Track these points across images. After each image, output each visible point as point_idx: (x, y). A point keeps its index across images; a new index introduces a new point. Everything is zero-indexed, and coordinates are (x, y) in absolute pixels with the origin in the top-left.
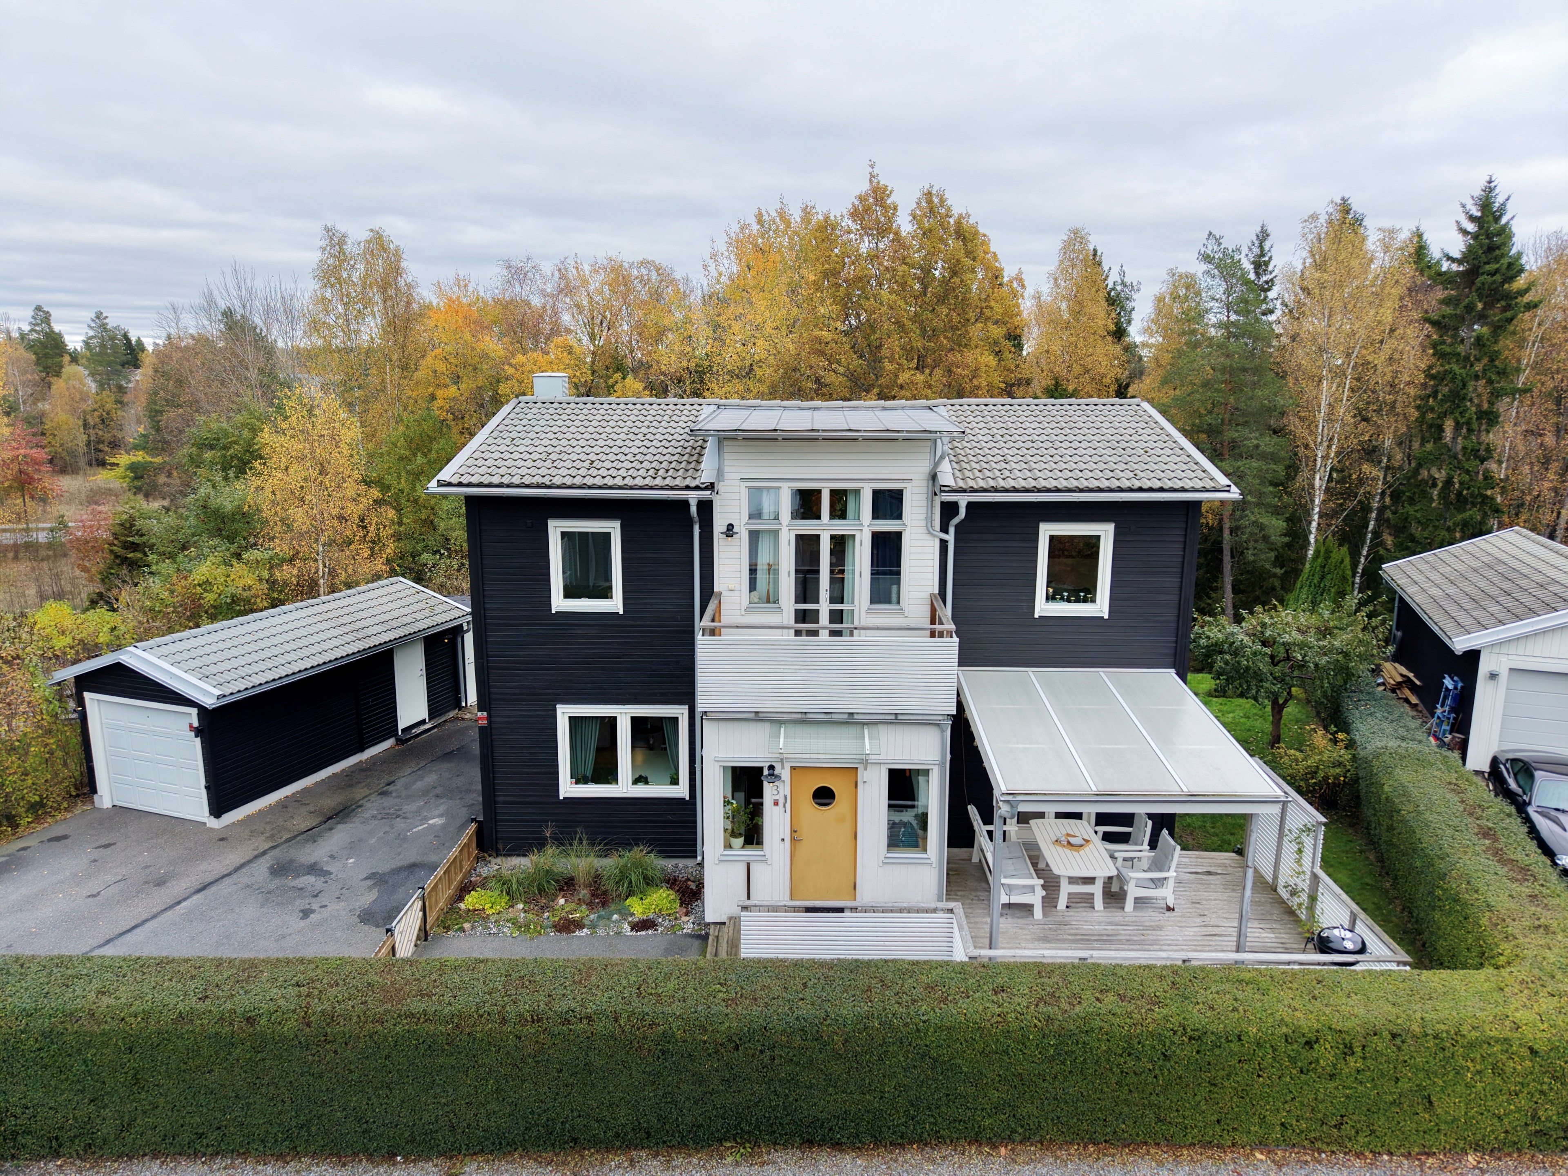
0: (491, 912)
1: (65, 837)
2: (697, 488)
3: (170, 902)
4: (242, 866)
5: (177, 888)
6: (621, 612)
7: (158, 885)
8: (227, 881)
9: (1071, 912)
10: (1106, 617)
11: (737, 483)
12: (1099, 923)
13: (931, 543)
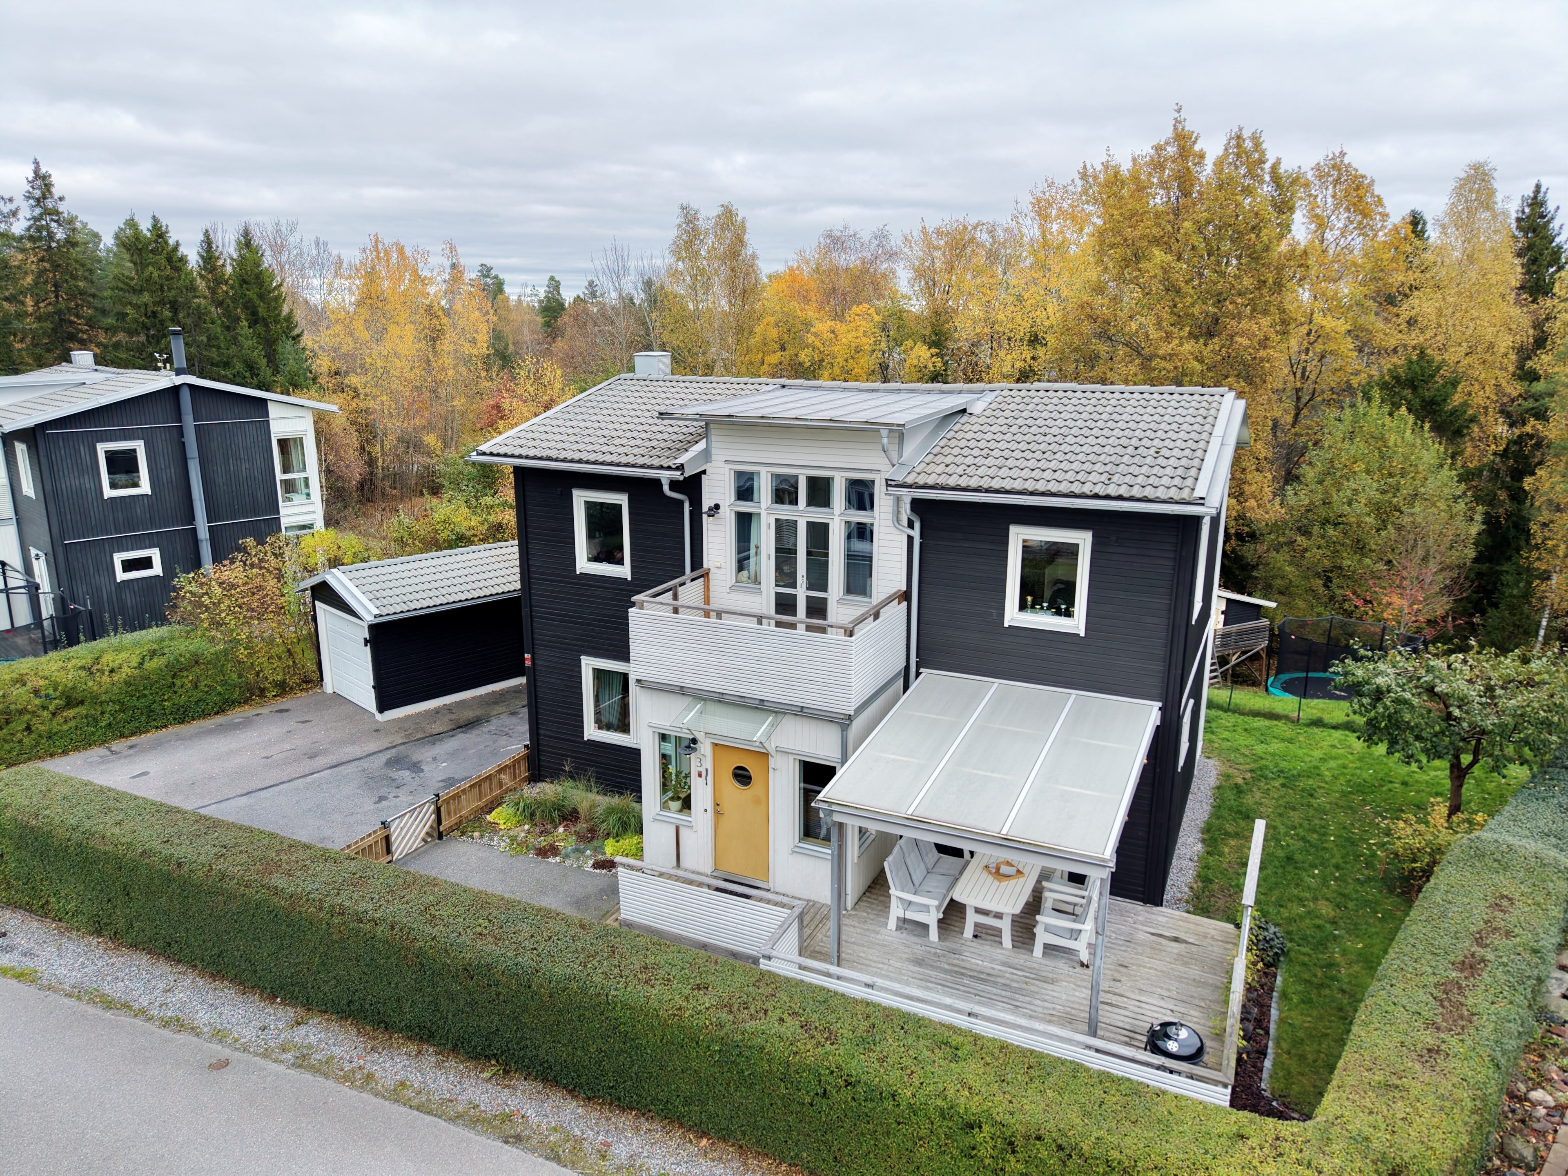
0: (502, 827)
1: (287, 711)
2: (669, 468)
3: (307, 772)
4: (374, 753)
5: (321, 761)
6: (629, 579)
7: (310, 758)
8: (356, 763)
9: (976, 944)
10: (1082, 634)
11: (722, 464)
12: (993, 961)
13: (898, 538)
